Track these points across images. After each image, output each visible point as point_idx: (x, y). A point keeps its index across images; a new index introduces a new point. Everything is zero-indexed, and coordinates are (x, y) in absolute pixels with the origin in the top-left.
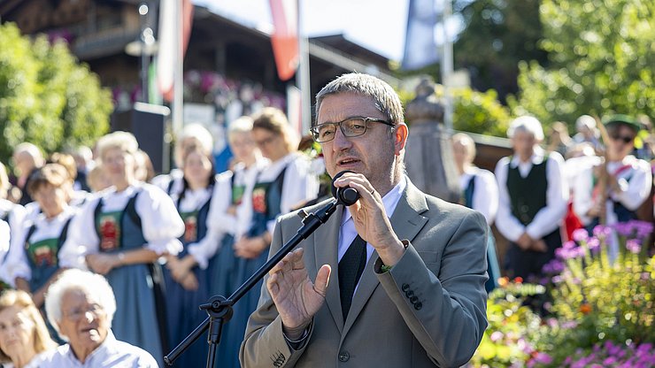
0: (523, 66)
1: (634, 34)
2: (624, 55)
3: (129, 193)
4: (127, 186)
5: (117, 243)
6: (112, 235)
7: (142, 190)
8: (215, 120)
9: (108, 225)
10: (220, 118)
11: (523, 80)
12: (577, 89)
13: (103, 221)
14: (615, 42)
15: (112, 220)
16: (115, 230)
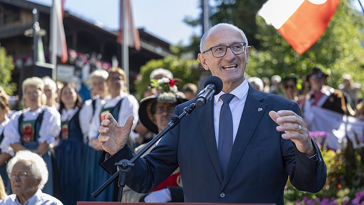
3: (39, 111)
4: (37, 108)
5: (33, 138)
6: (30, 134)
7: (46, 110)
8: (75, 74)
9: (27, 128)
10: (78, 73)
12: (275, 62)
13: (24, 126)
15: (30, 125)
16: (31, 131)
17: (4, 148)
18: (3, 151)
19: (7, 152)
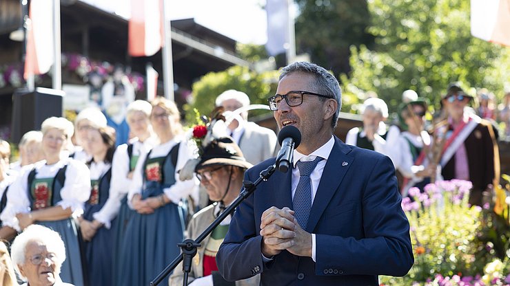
0: (353, 49)
1: (446, 21)
2: (437, 38)
3: (60, 165)
4: (57, 160)
5: (49, 203)
6: (45, 197)
7: (69, 163)
9: (42, 189)
11: (354, 61)
12: (400, 68)
13: (37, 186)
14: (431, 28)
15: (46, 185)
16: (48, 193)
17: (6, 220)
18: (4, 224)
19: (10, 225)
